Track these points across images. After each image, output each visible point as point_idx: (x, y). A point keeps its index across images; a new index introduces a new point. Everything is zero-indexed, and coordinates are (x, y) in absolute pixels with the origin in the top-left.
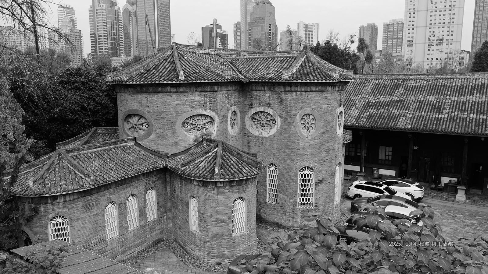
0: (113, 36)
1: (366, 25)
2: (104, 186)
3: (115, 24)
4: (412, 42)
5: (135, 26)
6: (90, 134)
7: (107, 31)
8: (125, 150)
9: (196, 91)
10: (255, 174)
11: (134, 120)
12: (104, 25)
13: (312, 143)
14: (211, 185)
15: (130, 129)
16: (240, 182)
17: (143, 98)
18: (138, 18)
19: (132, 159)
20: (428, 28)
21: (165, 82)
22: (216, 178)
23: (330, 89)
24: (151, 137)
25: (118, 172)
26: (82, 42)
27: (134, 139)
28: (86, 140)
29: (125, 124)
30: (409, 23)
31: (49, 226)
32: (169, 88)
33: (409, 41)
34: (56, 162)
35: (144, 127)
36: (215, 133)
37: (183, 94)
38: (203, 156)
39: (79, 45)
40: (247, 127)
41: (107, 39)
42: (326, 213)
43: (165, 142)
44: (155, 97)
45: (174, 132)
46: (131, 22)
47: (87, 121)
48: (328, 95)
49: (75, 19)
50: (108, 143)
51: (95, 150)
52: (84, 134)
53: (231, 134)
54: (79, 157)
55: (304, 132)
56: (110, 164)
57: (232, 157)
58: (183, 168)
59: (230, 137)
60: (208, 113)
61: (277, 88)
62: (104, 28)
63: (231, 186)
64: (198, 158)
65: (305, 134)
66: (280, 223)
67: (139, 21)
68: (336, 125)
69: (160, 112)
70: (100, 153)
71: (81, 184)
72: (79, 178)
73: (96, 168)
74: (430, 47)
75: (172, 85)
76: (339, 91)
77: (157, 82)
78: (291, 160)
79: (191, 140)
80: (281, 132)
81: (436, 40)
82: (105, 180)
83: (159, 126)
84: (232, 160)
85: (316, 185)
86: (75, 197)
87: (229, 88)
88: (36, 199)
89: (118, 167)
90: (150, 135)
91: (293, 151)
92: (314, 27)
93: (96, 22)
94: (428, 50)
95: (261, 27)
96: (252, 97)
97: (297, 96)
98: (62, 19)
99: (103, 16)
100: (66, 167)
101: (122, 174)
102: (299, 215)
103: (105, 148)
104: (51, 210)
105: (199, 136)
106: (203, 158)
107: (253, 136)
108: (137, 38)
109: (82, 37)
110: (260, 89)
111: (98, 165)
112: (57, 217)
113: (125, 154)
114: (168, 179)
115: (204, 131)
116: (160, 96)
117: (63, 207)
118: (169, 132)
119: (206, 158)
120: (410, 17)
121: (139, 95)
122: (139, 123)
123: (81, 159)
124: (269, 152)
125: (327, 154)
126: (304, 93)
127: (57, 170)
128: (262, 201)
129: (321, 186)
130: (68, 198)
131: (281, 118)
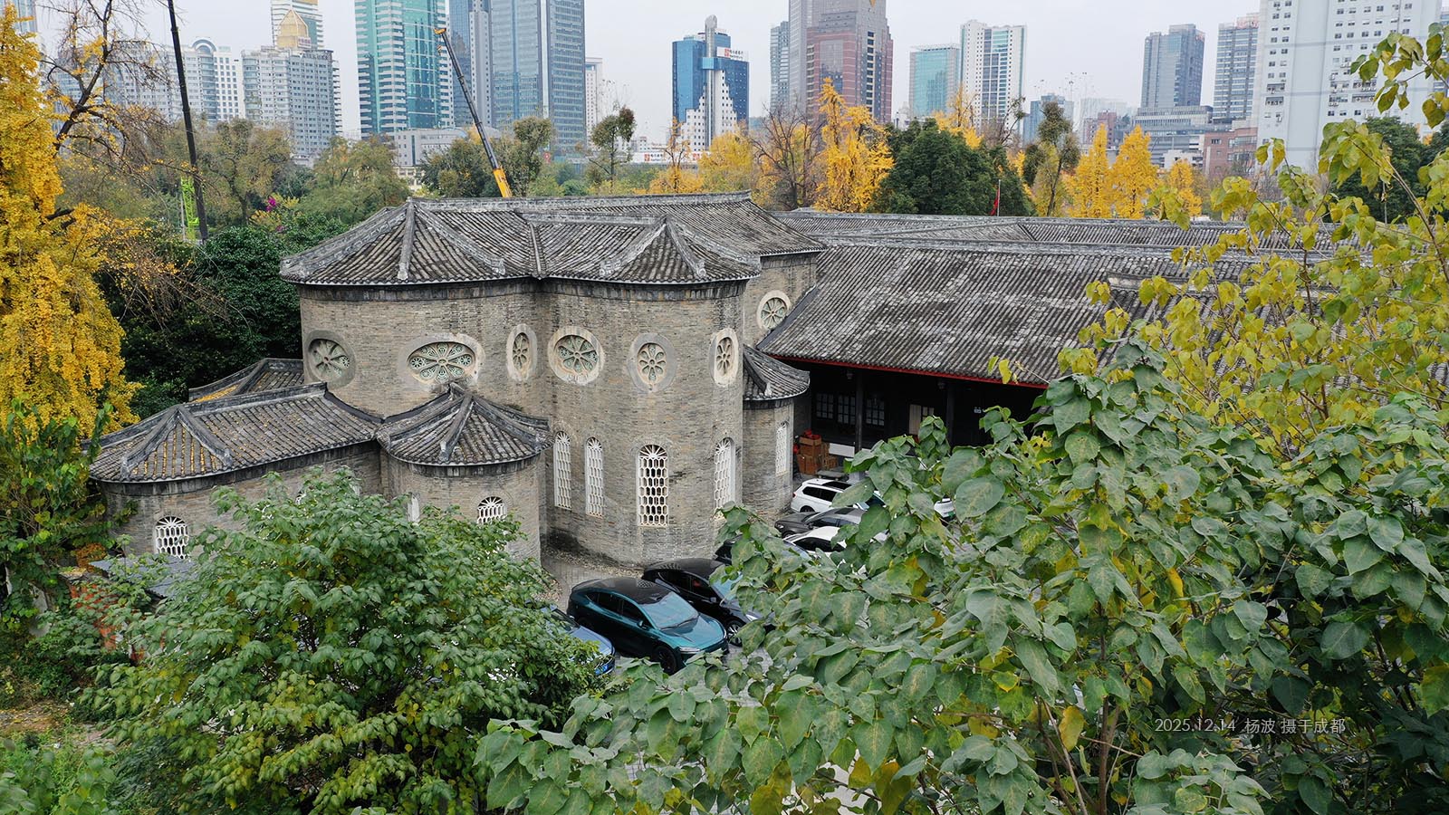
0: (420, 69)
1: (1165, 32)
2: (248, 469)
3: (426, 33)
4: (1283, 89)
5: (483, 38)
6: (254, 372)
7: (403, 54)
8: (303, 407)
9: (435, 299)
10: (518, 457)
11: (323, 350)
12: (397, 38)
13: (661, 399)
14: (438, 473)
15: (318, 366)
16: (491, 469)
17: (337, 309)
18: (493, 13)
19: (312, 423)
20: (1330, 48)
21: (372, 283)
22: (442, 461)
23: (693, 296)
24: (352, 382)
25: (278, 447)
26: (335, 85)
27: (324, 386)
28: (243, 384)
29: (311, 356)
30: (1274, 35)
31: (154, 534)
32: (382, 292)
33: (1271, 88)
34: (170, 427)
35: (340, 364)
36: (476, 377)
37: (410, 304)
38: (435, 421)
39: (328, 93)
40: (551, 364)
41: (404, 77)
42: (694, 536)
43: (377, 393)
44: (358, 310)
45: (393, 376)
46: (472, 25)
47: (258, 344)
48: (691, 308)
49: (317, 18)
50: (268, 393)
51: (245, 405)
52: (242, 371)
53: (514, 378)
54: (212, 418)
55: (644, 378)
56: (268, 433)
57: (486, 424)
58: (394, 443)
59: (513, 384)
60: (460, 338)
61: (596, 292)
62: (397, 46)
63: (473, 476)
64: (424, 424)
65: (646, 382)
66: (609, 555)
67: (496, 24)
68: (711, 364)
69: (367, 338)
70: (253, 411)
71: (208, 464)
72: (206, 454)
73: (241, 439)
74: (1336, 106)
75: (388, 289)
76: (714, 299)
77: (358, 284)
78: (623, 431)
79: (427, 390)
80: (606, 376)
81: (1355, 84)
82: (251, 460)
83: (365, 362)
84: (484, 429)
85: (671, 481)
86: (198, 487)
87: (508, 290)
88: (134, 488)
89: (282, 437)
90: (350, 380)
91: (627, 414)
92: (1010, 38)
93: (375, 29)
94: (1330, 114)
95: (841, 42)
96: (558, 307)
97: (629, 308)
98: (282, 17)
99: (395, 12)
100: (187, 436)
101: (287, 449)
102: (641, 539)
103: (263, 402)
104: (157, 507)
105: (443, 382)
106: (433, 425)
107: (562, 383)
108: (489, 72)
109: (335, 69)
110: (569, 291)
111: (244, 433)
112: (168, 518)
113: (301, 413)
114: (384, 463)
115: (453, 373)
116: (367, 307)
117: (178, 503)
118: (384, 374)
119: (441, 424)
120: (1276, 17)
121: (330, 303)
122: (333, 355)
123: (216, 422)
124: (588, 416)
125: (692, 422)
126: (641, 303)
127: (170, 440)
128: (579, 511)
129: (681, 483)
130: (185, 487)
131: (606, 349)
